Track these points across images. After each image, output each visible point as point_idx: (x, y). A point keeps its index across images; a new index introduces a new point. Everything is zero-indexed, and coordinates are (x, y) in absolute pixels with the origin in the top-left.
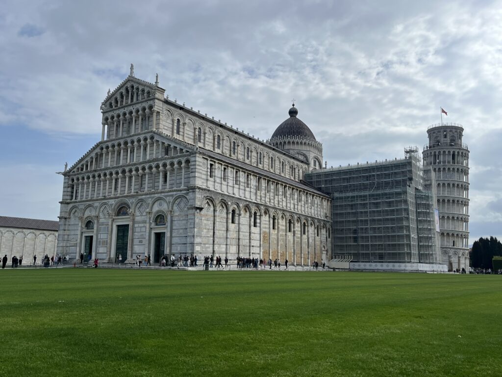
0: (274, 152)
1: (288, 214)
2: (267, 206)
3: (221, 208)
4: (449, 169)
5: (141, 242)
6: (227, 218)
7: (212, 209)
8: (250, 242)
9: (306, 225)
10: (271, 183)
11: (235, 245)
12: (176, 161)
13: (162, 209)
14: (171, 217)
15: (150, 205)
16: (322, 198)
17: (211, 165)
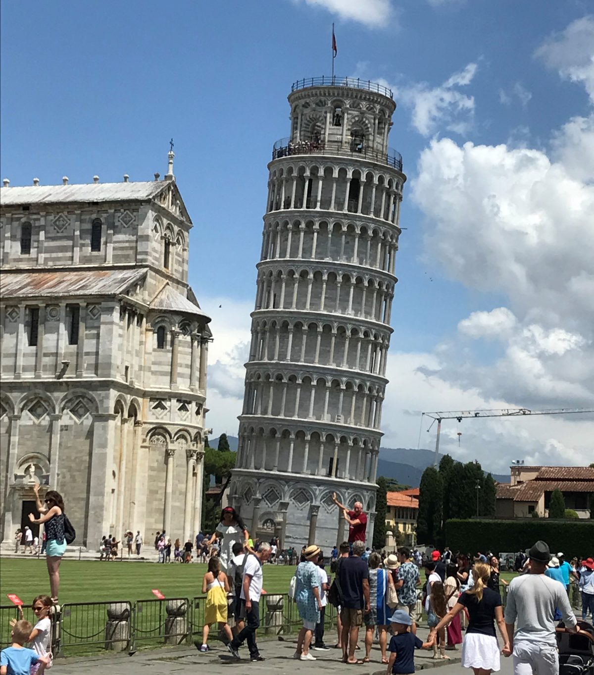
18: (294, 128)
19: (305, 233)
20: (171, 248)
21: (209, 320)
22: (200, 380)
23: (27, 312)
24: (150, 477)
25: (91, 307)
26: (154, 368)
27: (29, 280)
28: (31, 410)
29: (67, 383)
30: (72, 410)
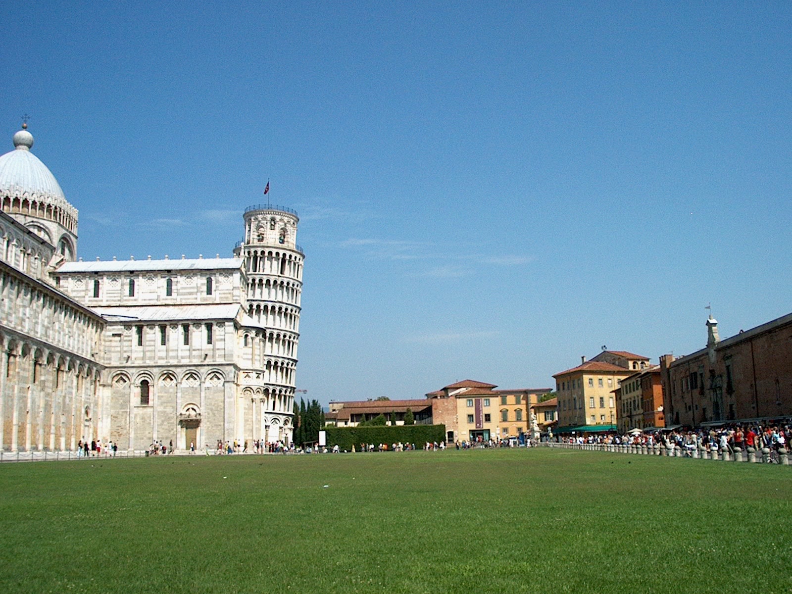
1: (35, 346)
4: (275, 282)
9: (62, 368)
23: (182, 327)
24: (246, 413)
25: (219, 324)
26: (245, 356)
27: (177, 310)
28: (187, 379)
29: (208, 365)
30: (211, 379)
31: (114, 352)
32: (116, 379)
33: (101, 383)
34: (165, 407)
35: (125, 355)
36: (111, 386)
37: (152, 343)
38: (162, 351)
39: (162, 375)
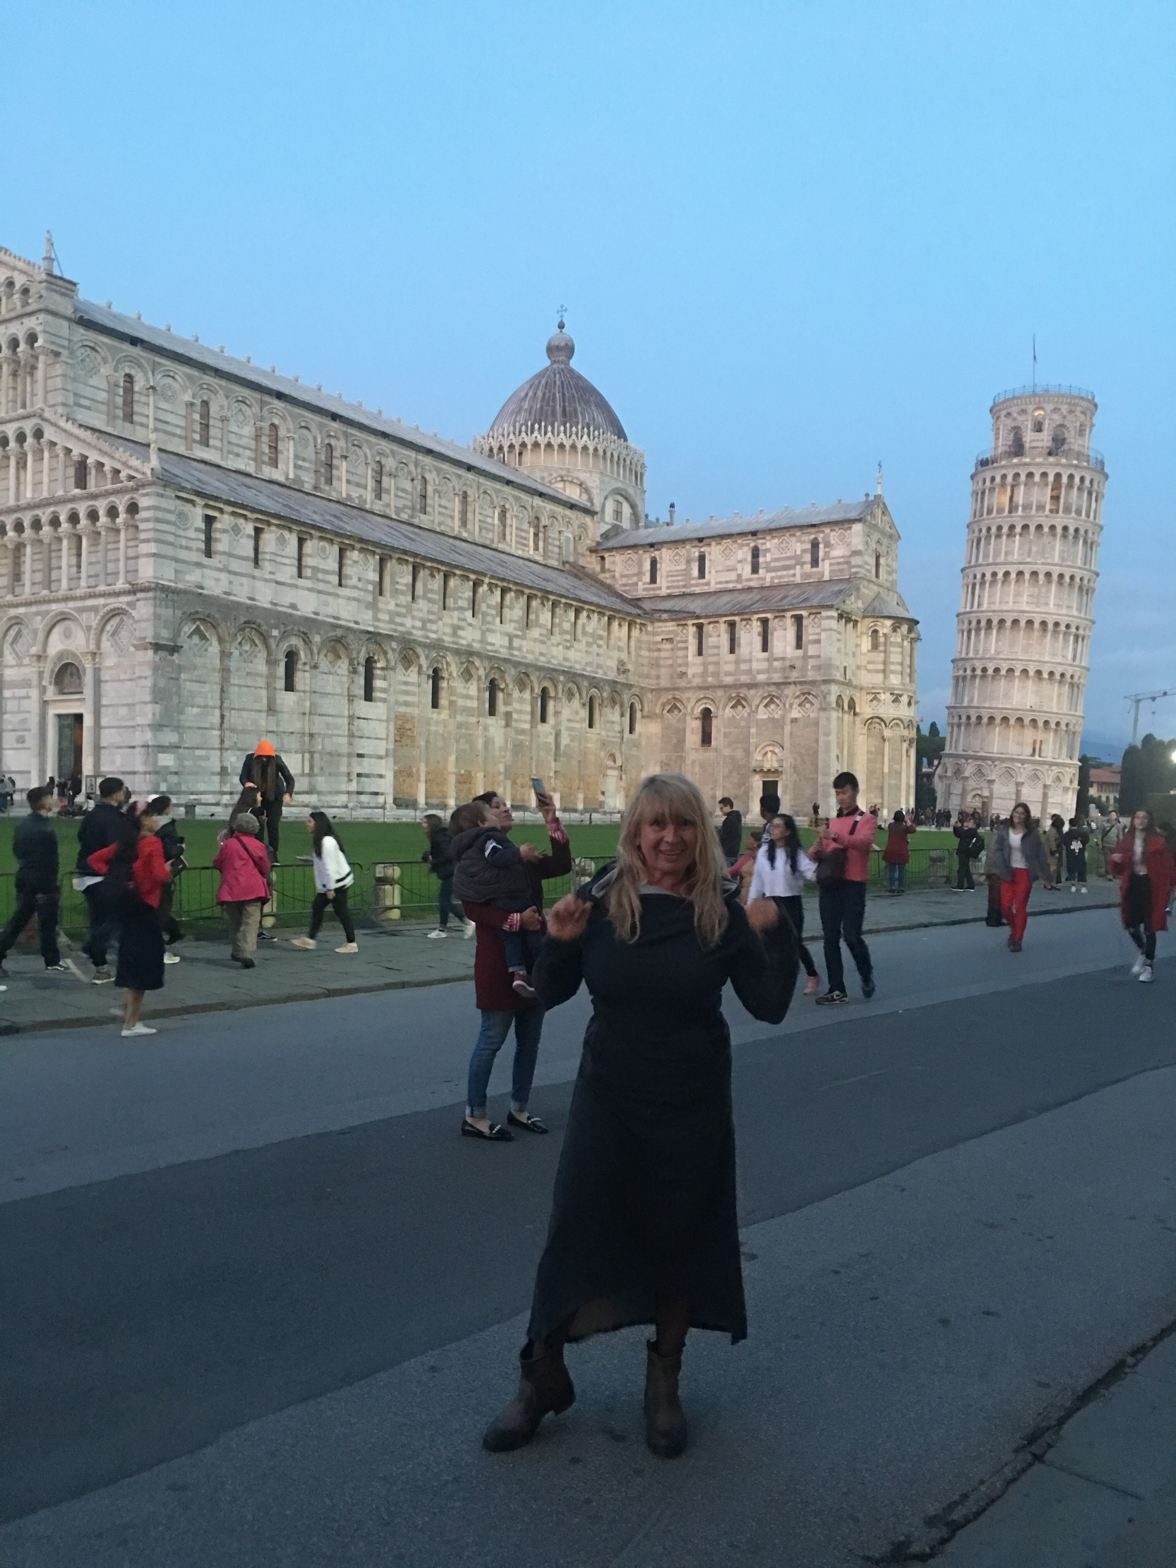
0: (470, 476)
1: (487, 664)
2: (409, 641)
3: (247, 647)
5: (21, 740)
6: (271, 676)
7: (214, 648)
8: (350, 744)
9: (552, 693)
10: (427, 572)
11: (296, 752)
12: (102, 506)
13: (72, 648)
14: (97, 671)
15: (41, 636)
16: (610, 618)
17: (209, 520)
18: (997, 439)
19: (1008, 536)
20: (882, 561)
21: (917, 622)
22: (910, 675)
23: (759, 623)
24: (869, 760)
25: (812, 617)
26: (870, 667)
27: (759, 597)
28: (766, 706)
29: (795, 683)
30: (800, 705)
31: (665, 666)
32: (668, 708)
33: (645, 713)
34: (734, 750)
35: (680, 669)
36: (662, 716)
37: (716, 651)
38: (730, 662)
39: (730, 699)
